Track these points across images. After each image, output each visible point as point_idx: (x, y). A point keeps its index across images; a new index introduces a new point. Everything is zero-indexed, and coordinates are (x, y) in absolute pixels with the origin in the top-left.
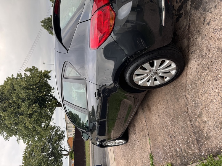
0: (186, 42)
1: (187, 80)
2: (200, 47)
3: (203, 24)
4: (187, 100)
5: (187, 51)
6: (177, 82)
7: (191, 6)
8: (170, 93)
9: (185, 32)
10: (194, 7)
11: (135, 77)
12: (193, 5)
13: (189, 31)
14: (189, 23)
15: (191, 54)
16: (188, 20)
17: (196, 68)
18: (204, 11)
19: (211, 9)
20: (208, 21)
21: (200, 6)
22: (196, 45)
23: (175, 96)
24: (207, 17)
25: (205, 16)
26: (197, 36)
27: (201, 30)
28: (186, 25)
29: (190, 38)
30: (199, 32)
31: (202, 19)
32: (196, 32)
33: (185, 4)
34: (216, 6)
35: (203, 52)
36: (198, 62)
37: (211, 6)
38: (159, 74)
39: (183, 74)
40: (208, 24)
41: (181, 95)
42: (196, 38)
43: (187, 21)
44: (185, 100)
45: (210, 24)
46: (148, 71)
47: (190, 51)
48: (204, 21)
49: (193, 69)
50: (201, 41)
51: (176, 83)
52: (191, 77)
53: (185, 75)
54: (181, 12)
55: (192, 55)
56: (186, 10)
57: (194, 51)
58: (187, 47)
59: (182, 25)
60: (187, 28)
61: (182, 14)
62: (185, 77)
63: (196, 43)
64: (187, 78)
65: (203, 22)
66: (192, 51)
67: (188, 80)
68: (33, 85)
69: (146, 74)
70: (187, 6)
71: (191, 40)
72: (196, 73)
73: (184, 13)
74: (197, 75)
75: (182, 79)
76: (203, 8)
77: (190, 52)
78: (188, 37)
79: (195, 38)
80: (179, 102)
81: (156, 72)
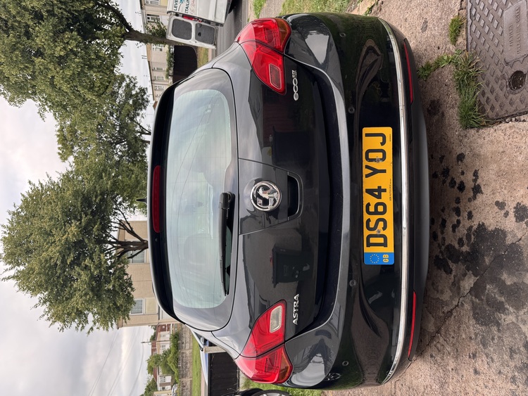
9: (439, 308)
13: (445, 320)
20: (477, 367)
24: (480, 361)
26: (452, 354)
30: (457, 353)
40: (476, 372)
65: (471, 356)
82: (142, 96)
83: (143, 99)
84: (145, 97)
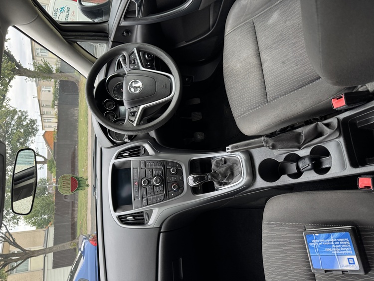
82: (32, 126)
83: (33, 129)
84: (35, 126)
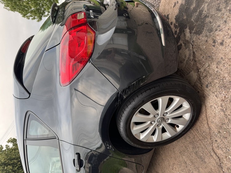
0: (194, 75)
1: (210, 126)
2: (217, 75)
3: (214, 46)
4: (219, 157)
5: (200, 85)
6: (194, 131)
7: (191, 33)
8: (188, 151)
9: (190, 63)
10: (195, 33)
11: (133, 128)
12: (193, 32)
13: (195, 61)
14: (193, 52)
15: (206, 88)
16: (191, 48)
17: (220, 105)
18: (210, 33)
19: (219, 26)
20: (219, 41)
21: (203, 29)
22: (211, 75)
23: (196, 153)
24: (218, 37)
25: (214, 36)
26: (210, 63)
27: (213, 54)
28: (190, 55)
29: (200, 69)
30: (210, 58)
31: (211, 42)
32: (206, 59)
33: (183, 34)
34: (225, 22)
35: (225, 80)
36: (222, 96)
37: (218, 23)
38: (167, 120)
39: (201, 119)
40: (222, 44)
41: (206, 150)
42: (209, 66)
43: (189, 50)
44: (215, 158)
45: (224, 43)
46: (151, 116)
47: (203, 84)
48: (214, 42)
49: (216, 108)
50: (217, 67)
51: (193, 134)
52: (217, 121)
53: (205, 119)
54: (179, 44)
55: (208, 89)
56: (185, 40)
57: (210, 83)
58: (198, 80)
59: (184, 57)
60: (192, 58)
61: (181, 45)
62: (205, 122)
63: (210, 72)
64: (209, 123)
65: (214, 44)
66: (207, 83)
67: (213, 126)
68: (14, 159)
69: (149, 122)
70: (185, 35)
71: (202, 70)
72: (222, 113)
73: (183, 43)
74: (225, 115)
75: (202, 125)
76: (208, 30)
77: (204, 86)
78: (195, 68)
79: (207, 66)
80: (205, 162)
81: (163, 117)
